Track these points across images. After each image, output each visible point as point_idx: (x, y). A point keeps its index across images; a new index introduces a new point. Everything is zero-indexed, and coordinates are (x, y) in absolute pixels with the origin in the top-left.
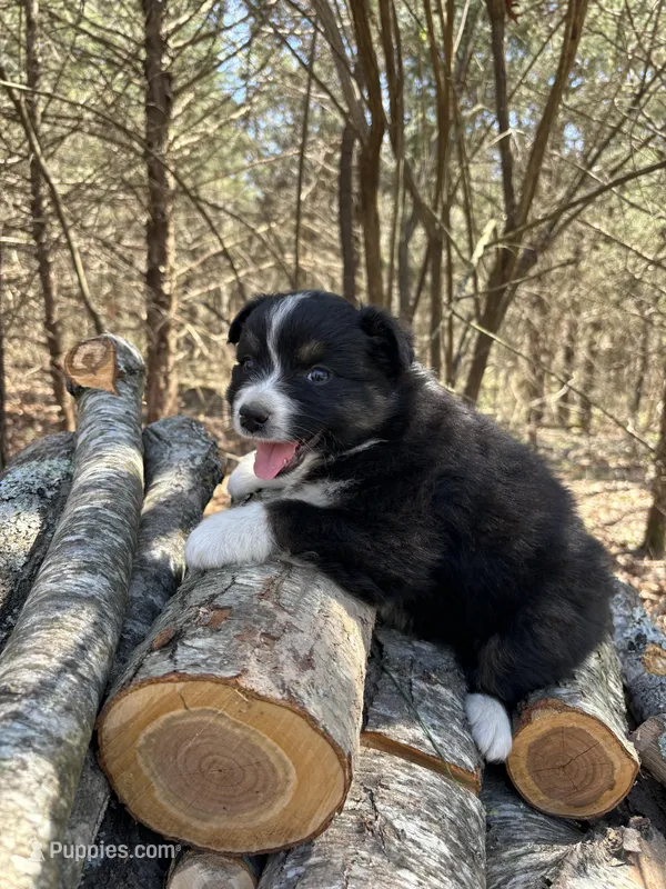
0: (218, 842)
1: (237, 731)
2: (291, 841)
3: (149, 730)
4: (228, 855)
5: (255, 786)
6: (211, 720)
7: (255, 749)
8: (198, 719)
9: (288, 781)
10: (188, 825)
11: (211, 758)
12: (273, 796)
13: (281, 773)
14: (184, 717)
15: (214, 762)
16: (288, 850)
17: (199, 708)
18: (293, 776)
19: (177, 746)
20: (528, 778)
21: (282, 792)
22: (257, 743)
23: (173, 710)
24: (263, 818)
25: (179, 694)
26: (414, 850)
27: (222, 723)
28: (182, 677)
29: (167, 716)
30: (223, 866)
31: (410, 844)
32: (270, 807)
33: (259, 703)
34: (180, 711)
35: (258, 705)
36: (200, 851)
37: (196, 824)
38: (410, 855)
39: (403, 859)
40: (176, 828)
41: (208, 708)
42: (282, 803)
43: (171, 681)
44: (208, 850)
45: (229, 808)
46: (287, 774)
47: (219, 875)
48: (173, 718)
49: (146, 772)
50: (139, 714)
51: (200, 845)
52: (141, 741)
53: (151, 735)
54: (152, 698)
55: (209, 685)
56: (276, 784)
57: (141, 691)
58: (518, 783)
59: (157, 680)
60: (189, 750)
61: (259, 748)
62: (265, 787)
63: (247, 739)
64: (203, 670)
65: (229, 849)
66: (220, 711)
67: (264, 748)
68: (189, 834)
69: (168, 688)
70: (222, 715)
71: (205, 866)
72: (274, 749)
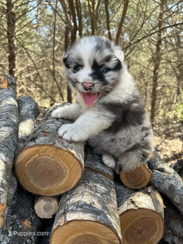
0: (48, 193)
1: (53, 159)
2: (68, 190)
3: (29, 162)
4: (50, 197)
5: (58, 175)
6: (46, 157)
7: (58, 164)
8: (42, 157)
9: (67, 173)
10: (39, 189)
11: (45, 169)
12: (63, 177)
13: (65, 171)
14: (38, 157)
15: (47, 169)
16: (67, 193)
17: (43, 154)
18: (68, 171)
19: (37, 166)
20: (125, 180)
21: (65, 176)
22: (58, 162)
23: (35, 155)
24: (60, 185)
25: (37, 150)
26: (99, 189)
27: (49, 157)
28: (38, 145)
29: (34, 157)
30: (49, 200)
31: (98, 188)
32: (62, 181)
33: (59, 150)
34: (37, 155)
35: (59, 151)
36: (43, 196)
37: (42, 188)
38: (98, 190)
39: (96, 191)
40: (36, 190)
41: (45, 154)
42: (65, 180)
43: (35, 147)
44: (46, 196)
45: (51, 183)
46: (66, 171)
47: (48, 202)
48: (36, 158)
49: (28, 175)
50: (26, 157)
51: (43, 195)
52: (27, 165)
53: (29, 164)
54: (30, 152)
55: (46, 147)
56: (63, 174)
57: (26, 151)
58: (123, 181)
59: (31, 147)
60: (40, 167)
61: (59, 164)
62: (60, 175)
63: (56, 161)
64: (44, 143)
65: (51, 195)
66: (48, 154)
67: (60, 164)
68: (39, 192)
69: (34, 149)
71: (45, 200)
72: (63, 164)
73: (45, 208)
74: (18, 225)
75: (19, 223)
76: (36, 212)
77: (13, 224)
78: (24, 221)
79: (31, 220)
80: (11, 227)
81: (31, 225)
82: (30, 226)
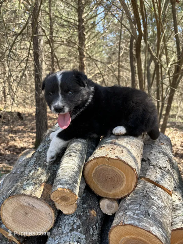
0: (115, 196)
1: (110, 168)
3: (93, 173)
5: (118, 180)
6: (104, 167)
8: (102, 167)
9: (124, 178)
10: (107, 194)
12: (122, 182)
13: (122, 176)
14: (99, 167)
15: (108, 177)
17: (101, 165)
18: (125, 176)
19: (100, 175)
21: (124, 181)
23: (96, 166)
24: (122, 188)
25: (96, 163)
27: (106, 167)
28: (96, 158)
29: (95, 168)
32: (123, 185)
34: (98, 166)
35: (112, 160)
37: (109, 193)
40: (105, 195)
41: (103, 164)
42: (124, 184)
43: (94, 160)
45: (114, 187)
47: (111, 202)
48: (97, 168)
49: (96, 183)
50: (90, 169)
51: (111, 198)
52: (92, 176)
53: (94, 173)
54: (92, 165)
55: (101, 158)
56: (122, 179)
57: (89, 164)
59: (91, 160)
60: (102, 175)
61: (115, 171)
62: (120, 180)
63: (112, 169)
68: (108, 196)
69: (94, 162)
70: (106, 165)
72: (119, 171)
73: (107, 206)
74: (87, 212)
75: (87, 211)
76: (101, 207)
77: (83, 211)
78: (91, 210)
79: (96, 211)
80: (82, 213)
81: (96, 214)
82: (96, 216)
